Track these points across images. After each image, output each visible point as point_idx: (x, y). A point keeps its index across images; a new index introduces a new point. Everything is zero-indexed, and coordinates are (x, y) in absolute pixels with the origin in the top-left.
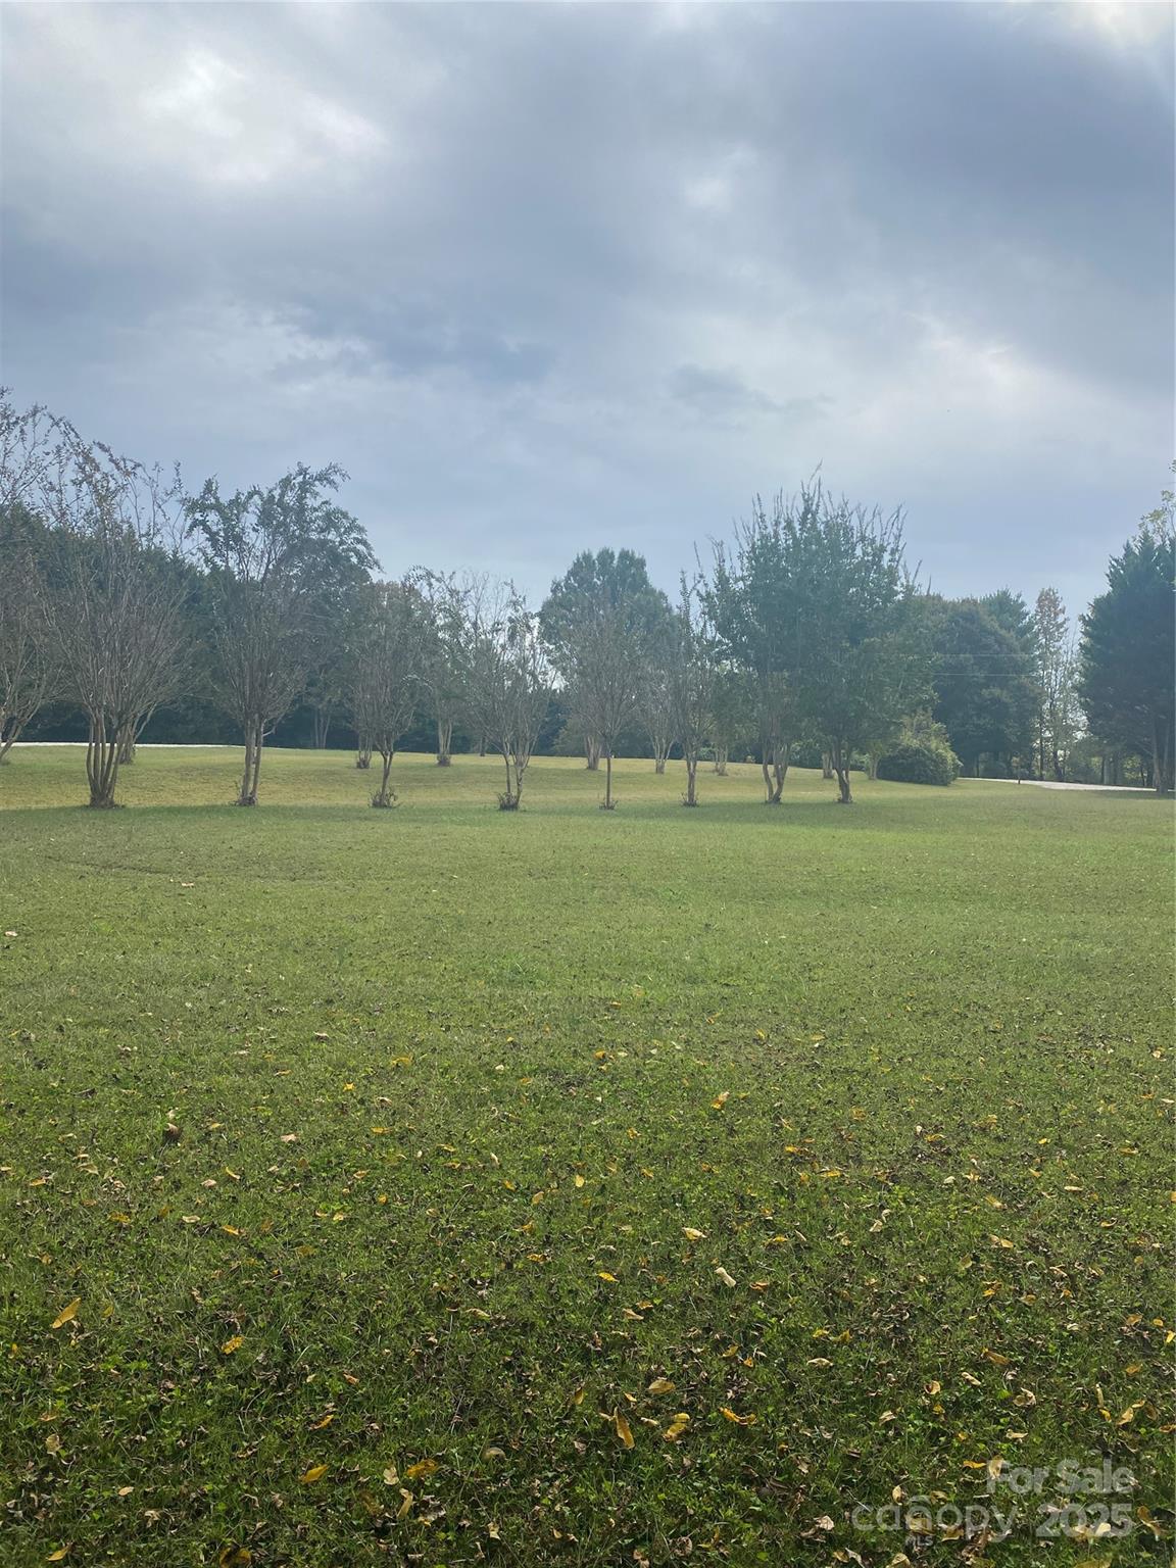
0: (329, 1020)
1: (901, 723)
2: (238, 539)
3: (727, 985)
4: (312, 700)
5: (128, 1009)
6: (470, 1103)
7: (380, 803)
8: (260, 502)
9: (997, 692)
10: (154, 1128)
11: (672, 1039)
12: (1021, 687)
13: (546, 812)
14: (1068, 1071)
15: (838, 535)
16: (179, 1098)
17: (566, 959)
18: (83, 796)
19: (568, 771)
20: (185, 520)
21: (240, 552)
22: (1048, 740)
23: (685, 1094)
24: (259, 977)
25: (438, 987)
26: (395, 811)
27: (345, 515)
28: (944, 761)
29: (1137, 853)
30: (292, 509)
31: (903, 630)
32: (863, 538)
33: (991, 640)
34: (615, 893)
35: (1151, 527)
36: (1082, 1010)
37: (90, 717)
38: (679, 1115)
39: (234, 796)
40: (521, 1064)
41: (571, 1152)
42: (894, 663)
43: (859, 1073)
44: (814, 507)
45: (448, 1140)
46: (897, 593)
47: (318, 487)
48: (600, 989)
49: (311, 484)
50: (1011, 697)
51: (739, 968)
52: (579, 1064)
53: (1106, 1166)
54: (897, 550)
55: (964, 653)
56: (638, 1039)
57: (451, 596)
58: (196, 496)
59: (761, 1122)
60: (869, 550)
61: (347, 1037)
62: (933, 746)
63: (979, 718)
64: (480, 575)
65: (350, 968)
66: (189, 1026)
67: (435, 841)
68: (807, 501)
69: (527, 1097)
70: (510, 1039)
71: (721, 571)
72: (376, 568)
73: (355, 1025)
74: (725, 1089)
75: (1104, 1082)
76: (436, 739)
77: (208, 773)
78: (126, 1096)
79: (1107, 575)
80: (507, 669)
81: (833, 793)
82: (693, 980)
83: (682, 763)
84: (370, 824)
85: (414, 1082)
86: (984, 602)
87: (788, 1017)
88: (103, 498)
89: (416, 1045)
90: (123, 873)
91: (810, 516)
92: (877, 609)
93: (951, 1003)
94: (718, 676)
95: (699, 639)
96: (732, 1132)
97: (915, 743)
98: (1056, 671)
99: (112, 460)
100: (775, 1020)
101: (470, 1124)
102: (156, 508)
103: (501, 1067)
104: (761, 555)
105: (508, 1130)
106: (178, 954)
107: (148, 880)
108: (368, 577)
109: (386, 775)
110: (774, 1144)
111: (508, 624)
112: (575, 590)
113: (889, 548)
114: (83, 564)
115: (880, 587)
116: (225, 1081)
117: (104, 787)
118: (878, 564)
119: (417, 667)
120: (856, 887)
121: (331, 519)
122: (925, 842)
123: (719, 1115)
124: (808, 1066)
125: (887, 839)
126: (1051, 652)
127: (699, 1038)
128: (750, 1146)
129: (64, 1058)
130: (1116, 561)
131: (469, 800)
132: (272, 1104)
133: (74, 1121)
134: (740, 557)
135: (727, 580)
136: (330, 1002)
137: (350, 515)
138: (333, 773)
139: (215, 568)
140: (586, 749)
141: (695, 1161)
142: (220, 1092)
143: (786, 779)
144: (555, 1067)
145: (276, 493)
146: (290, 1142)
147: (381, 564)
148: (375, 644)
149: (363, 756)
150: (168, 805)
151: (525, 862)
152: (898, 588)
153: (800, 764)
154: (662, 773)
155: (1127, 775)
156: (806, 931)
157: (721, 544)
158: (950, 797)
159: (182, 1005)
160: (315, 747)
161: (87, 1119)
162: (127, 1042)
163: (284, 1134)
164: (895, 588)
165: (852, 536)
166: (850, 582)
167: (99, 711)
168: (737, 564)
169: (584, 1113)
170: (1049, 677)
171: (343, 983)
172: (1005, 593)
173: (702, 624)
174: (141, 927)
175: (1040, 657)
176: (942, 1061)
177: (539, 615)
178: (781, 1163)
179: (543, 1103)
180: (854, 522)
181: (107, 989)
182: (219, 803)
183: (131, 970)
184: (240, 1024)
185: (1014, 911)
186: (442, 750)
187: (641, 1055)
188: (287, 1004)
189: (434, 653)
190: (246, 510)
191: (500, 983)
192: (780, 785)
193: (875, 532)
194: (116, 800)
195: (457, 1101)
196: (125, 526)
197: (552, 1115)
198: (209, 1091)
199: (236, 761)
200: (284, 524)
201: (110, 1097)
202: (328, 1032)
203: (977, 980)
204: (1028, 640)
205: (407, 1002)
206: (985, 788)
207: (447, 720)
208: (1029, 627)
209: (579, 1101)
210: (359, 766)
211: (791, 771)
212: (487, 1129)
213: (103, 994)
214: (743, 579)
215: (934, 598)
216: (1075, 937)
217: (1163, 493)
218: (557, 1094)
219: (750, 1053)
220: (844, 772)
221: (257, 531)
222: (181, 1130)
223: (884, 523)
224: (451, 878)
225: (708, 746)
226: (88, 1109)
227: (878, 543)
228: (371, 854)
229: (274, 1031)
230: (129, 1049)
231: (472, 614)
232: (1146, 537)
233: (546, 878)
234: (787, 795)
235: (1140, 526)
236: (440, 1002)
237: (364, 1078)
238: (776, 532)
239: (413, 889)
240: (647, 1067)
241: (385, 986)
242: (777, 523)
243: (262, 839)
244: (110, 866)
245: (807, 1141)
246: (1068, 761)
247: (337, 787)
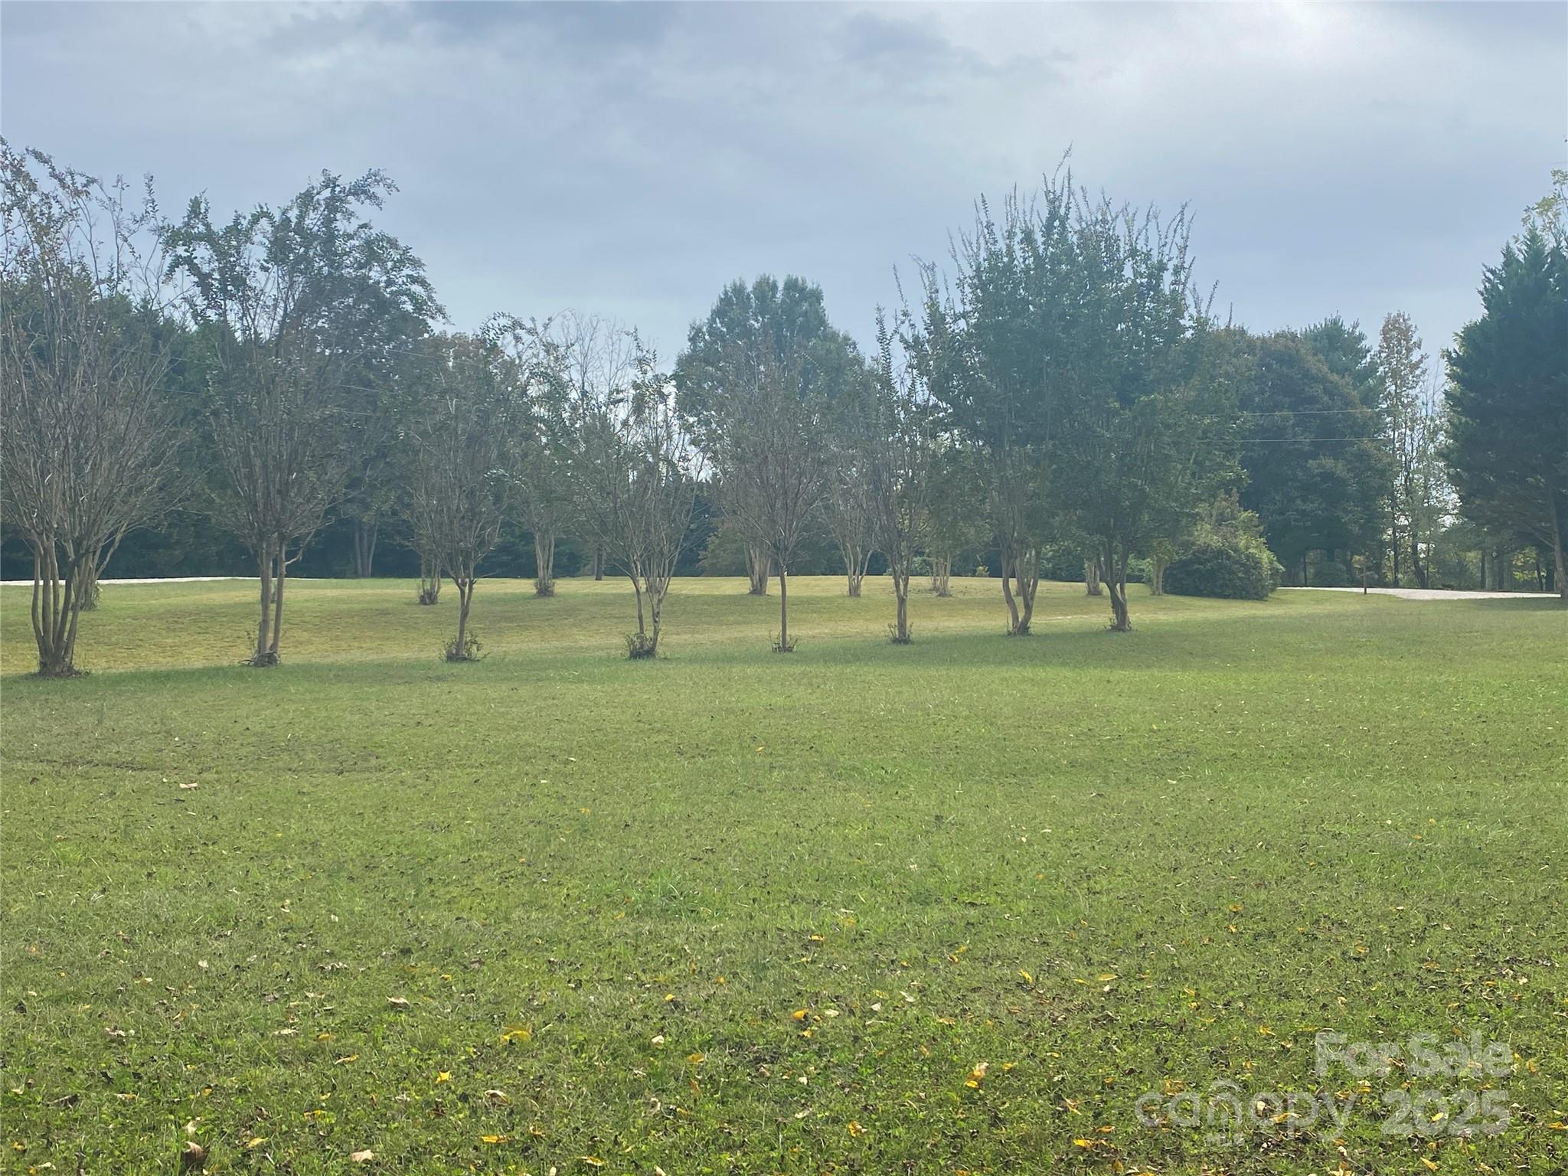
0: (407, 978)
1: (1198, 514)
2: (240, 282)
3: (973, 904)
4: (353, 510)
5: (117, 974)
6: (619, 1094)
7: (457, 655)
8: (269, 229)
9: (1328, 463)
10: (167, 1149)
11: (900, 988)
12: (1362, 456)
13: (696, 659)
14: (1465, 1013)
15: (1098, 249)
16: (200, 1102)
17: (741, 875)
18: (29, 660)
19: (725, 597)
20: (164, 257)
21: (243, 300)
22: (1403, 529)
23: (925, 1069)
24: (300, 919)
25: (559, 923)
26: (479, 665)
27: (393, 244)
28: (1257, 564)
29: (1540, 691)
30: (315, 237)
31: (1195, 381)
32: (1133, 253)
33: (1318, 390)
34: (802, 775)
35: (1539, 223)
36: (1478, 922)
37: (33, 545)
38: (919, 1100)
39: (244, 652)
40: (689, 1033)
41: (769, 1159)
42: (1183, 429)
43: (1171, 1028)
44: (1062, 211)
45: (592, 1149)
46: (1185, 329)
47: (353, 204)
48: (792, 917)
49: (341, 200)
50: (1349, 470)
51: (988, 879)
52: (772, 1029)
53: (1530, 1150)
54: (1183, 268)
55: (1281, 411)
56: (852, 990)
57: (547, 352)
58: (178, 223)
59: (1036, 1106)
60: (1143, 269)
61: (435, 1004)
62: (1242, 544)
63: (1304, 502)
64: (586, 319)
65: (432, 901)
66: (206, 995)
67: (540, 709)
68: (1053, 202)
69: (700, 1082)
70: (670, 997)
71: (933, 306)
72: (440, 318)
73: (446, 985)
74: (981, 1059)
75: (1518, 1027)
76: (533, 557)
77: (206, 618)
78: (123, 1103)
79: (1482, 294)
80: (631, 456)
81: (1102, 617)
82: (924, 899)
83: (886, 580)
84: (445, 686)
85: (537, 1065)
86: (1306, 335)
87: (1062, 948)
88: (43, 229)
89: (536, 1010)
90: (94, 772)
91: (1057, 223)
92: (1157, 353)
93: (1292, 919)
94: (934, 454)
95: (905, 404)
96: (996, 1121)
97: (1216, 541)
98: (1412, 430)
99: (53, 175)
100: (1045, 953)
101: (621, 1124)
102: (120, 242)
103: (659, 1039)
104: (991, 281)
105: (676, 1131)
106: (181, 889)
107: (130, 782)
108: (426, 328)
109: (465, 614)
110: (1056, 1137)
111: (633, 392)
112: (722, 336)
113: (1170, 266)
114: (16, 326)
115: (1160, 322)
116: (268, 1075)
117: (58, 648)
118: (1156, 288)
119: (504, 458)
120: (1146, 752)
121: (373, 250)
122: (1238, 684)
123: (976, 1097)
124: (1097, 1020)
125: (1185, 681)
126: (1403, 404)
127: (940, 985)
128: (1023, 1141)
129: (29, 1051)
130: (1492, 272)
131: (585, 644)
132: (335, 1106)
133: (50, 1144)
134: (960, 284)
135: (943, 318)
136: (406, 952)
137: (402, 244)
138: (384, 613)
139: (207, 321)
140: (748, 566)
141: (946, 1166)
142: (259, 1092)
143: (1036, 599)
144: (737, 1036)
145: (293, 215)
146: (366, 1161)
147: (447, 311)
148: (442, 427)
149: (428, 587)
150: (152, 669)
151: (671, 733)
152: (1186, 322)
153: (1053, 576)
154: (859, 596)
155: (1518, 575)
156: (1078, 821)
157: (932, 268)
158: (1272, 617)
159: (194, 965)
160: (356, 575)
161: (69, 1139)
162: (120, 1023)
163: (356, 1150)
164: (1182, 322)
165: (1118, 250)
166: (1117, 316)
167: (48, 538)
168: (956, 295)
169: (783, 1101)
170: (1403, 441)
171: (423, 923)
172: (1335, 322)
173: (909, 383)
174: (124, 850)
175: (1389, 412)
176: (1286, 1005)
177: (675, 377)
178: (1070, 1165)
179: (724, 1089)
180: (1120, 230)
181: (84, 944)
182: (225, 663)
183: (116, 916)
184: (281, 989)
185: (1373, 780)
186: (541, 573)
187: (858, 1013)
188: (345, 957)
189: (528, 437)
190: (249, 240)
191: (649, 913)
192: (1028, 608)
193: (1150, 243)
194: (78, 664)
195: (601, 1092)
196: (76, 269)
197: (738, 1108)
198: (242, 1091)
199: (244, 600)
200: (305, 258)
201: (101, 1106)
202: (407, 997)
203: (1326, 884)
204: (1370, 389)
205: (517, 948)
206: (1318, 602)
207: (547, 531)
208: (1372, 369)
209: (774, 1083)
210: (423, 601)
211: (1043, 586)
212: (646, 1131)
213: (79, 953)
214: (964, 315)
215: (1234, 333)
216: (1460, 815)
217: (1555, 173)
218: (743, 1076)
219: (1013, 1003)
220: (1118, 585)
221: (266, 269)
222: (207, 1150)
223: (1163, 228)
224: (567, 762)
225: (922, 554)
226: (71, 1125)
227: (1155, 259)
228: (450, 730)
229: (330, 998)
230: (122, 1033)
231: (576, 376)
232: (1534, 238)
233: (703, 756)
234: (1039, 622)
235: (1524, 220)
236: (563, 946)
237: (464, 1062)
238: (1009, 248)
239: (513, 780)
240: (869, 1031)
241: (484, 925)
242: (1011, 235)
243: (291, 715)
244: (75, 763)
245: (1104, 1129)
246: (1434, 558)
247: (393, 633)
